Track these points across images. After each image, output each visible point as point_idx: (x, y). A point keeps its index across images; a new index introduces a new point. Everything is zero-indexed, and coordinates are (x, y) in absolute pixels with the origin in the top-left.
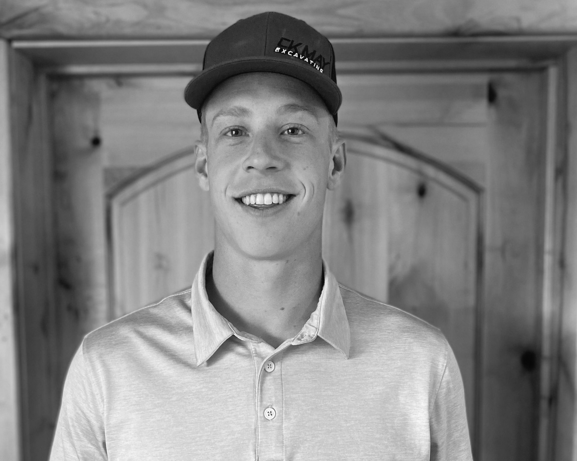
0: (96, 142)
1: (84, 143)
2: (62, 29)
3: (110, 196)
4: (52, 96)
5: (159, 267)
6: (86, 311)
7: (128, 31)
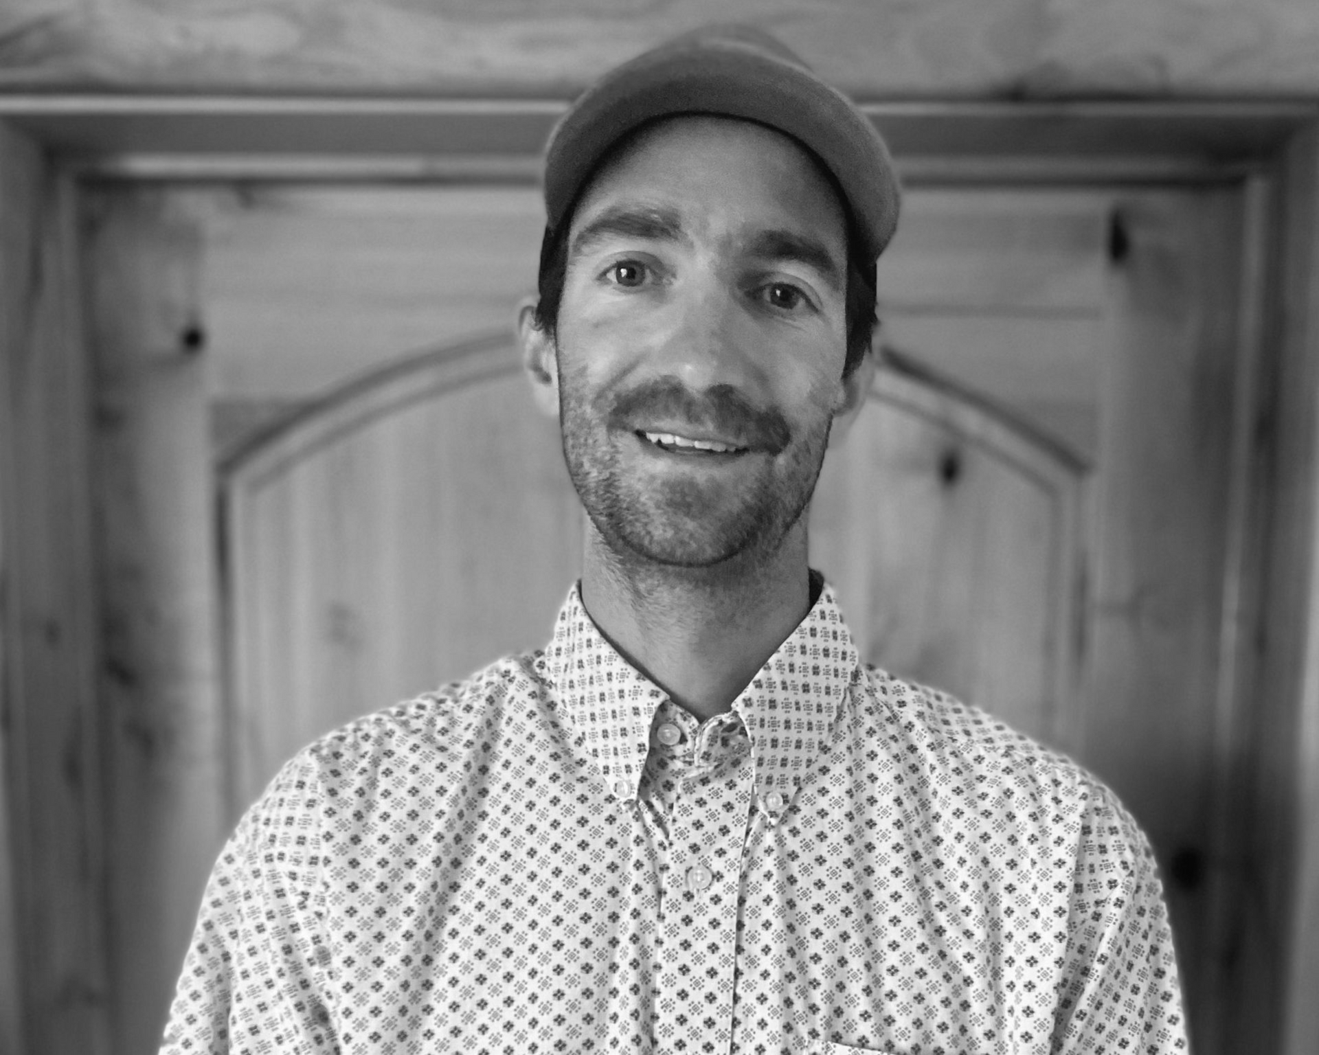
0: (193, 339)
1: (165, 340)
2: (103, 69)
3: (226, 467)
4: (89, 228)
7: (256, 76)
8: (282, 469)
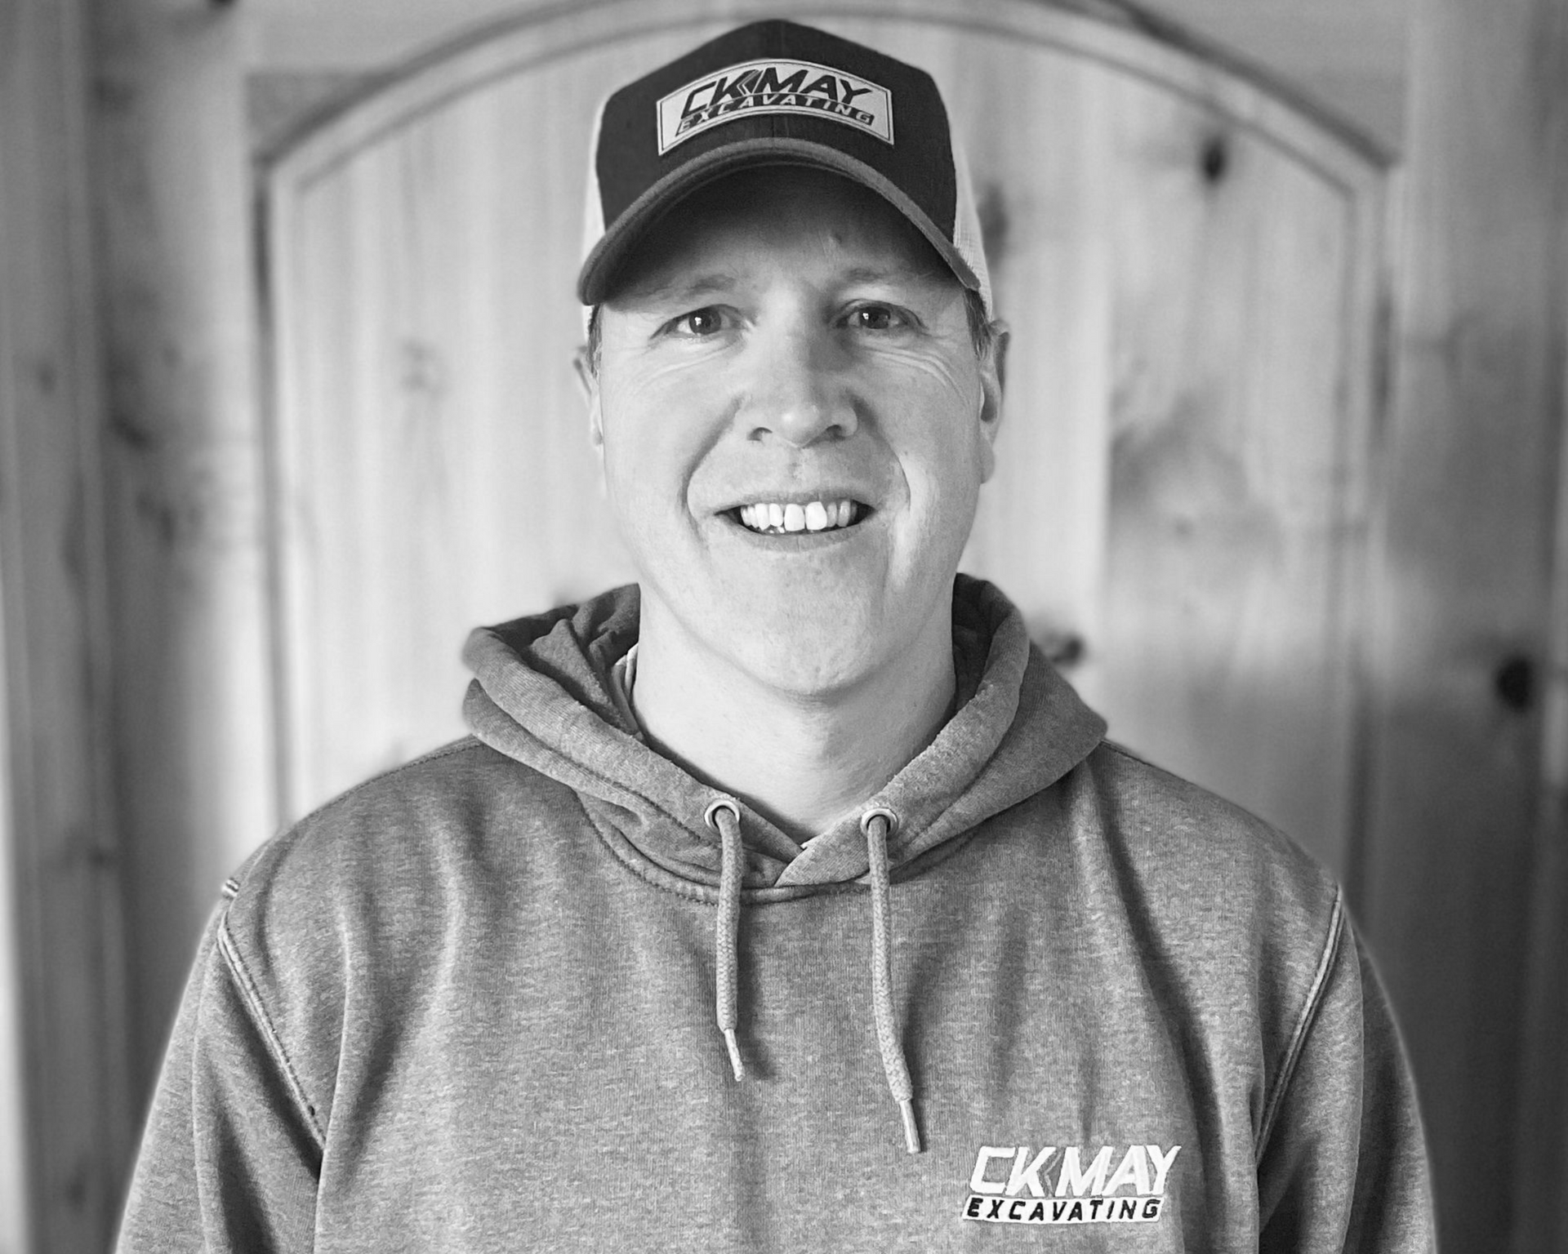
3: (265, 160)
5: (415, 382)
6: (196, 515)
8: (340, 161)
